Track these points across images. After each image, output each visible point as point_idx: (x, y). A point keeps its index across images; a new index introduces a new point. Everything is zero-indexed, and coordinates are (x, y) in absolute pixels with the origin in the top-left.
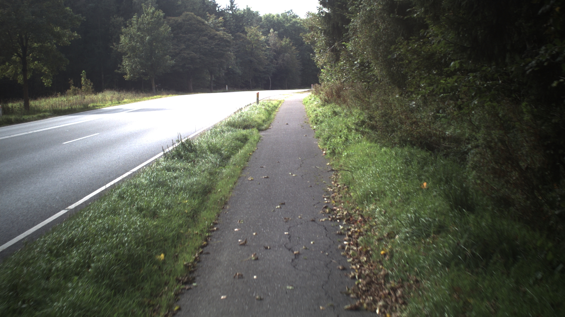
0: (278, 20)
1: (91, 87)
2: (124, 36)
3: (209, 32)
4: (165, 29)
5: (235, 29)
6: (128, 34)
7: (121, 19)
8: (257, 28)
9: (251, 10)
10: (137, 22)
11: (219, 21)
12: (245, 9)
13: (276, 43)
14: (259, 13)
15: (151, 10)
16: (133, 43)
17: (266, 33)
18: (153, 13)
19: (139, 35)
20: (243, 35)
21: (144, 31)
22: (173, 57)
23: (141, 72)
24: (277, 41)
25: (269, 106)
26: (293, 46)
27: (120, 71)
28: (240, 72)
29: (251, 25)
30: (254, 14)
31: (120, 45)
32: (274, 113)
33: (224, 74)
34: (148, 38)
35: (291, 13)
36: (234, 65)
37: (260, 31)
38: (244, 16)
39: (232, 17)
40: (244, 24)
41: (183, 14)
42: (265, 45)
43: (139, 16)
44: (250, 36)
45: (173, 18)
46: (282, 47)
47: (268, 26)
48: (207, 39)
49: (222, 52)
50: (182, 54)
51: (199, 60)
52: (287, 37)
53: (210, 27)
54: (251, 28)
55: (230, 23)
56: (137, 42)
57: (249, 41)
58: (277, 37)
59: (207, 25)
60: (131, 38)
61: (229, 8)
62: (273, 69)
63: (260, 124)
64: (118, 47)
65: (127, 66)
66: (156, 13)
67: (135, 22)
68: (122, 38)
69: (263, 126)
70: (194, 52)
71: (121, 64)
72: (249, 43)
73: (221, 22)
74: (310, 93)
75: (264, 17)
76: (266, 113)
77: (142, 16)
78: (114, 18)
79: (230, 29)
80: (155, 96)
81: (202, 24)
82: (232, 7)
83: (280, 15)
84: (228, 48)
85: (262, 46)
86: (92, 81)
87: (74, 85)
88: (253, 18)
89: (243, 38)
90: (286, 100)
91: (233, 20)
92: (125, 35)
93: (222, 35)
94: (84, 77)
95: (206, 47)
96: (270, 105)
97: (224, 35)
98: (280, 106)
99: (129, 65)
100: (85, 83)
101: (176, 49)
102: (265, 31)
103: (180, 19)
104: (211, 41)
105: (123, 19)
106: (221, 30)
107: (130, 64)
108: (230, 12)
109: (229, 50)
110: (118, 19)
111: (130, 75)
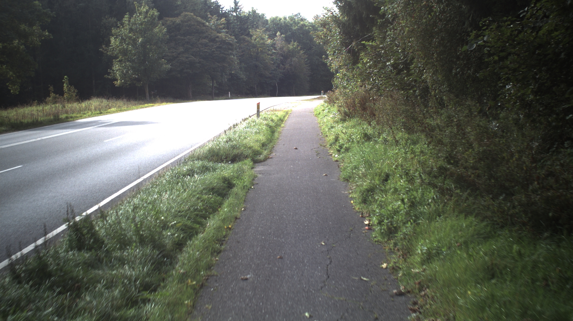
0: (285, 22)
1: (74, 95)
2: (115, 38)
3: (209, 34)
4: (160, 30)
5: (239, 32)
6: (119, 35)
7: (114, 20)
8: (263, 31)
9: (257, 12)
10: (129, 22)
11: (221, 23)
12: (251, 11)
13: (283, 47)
14: (265, 15)
15: (144, 9)
16: (124, 45)
17: (272, 36)
18: (147, 12)
19: (131, 37)
20: (247, 38)
21: (137, 32)
22: (169, 61)
23: (134, 77)
24: (284, 45)
25: (272, 120)
26: (301, 50)
27: (110, 76)
28: (245, 77)
29: (256, 28)
30: (259, 16)
31: (110, 48)
32: (279, 130)
33: (226, 80)
34: (140, 40)
35: (299, 16)
36: (238, 69)
37: (266, 35)
38: (248, 18)
39: (237, 20)
40: (249, 27)
41: (181, 15)
42: (272, 49)
43: (131, 16)
44: (255, 40)
45: (171, 19)
46: (289, 51)
47: (274, 28)
48: (207, 41)
49: (224, 55)
50: (180, 58)
51: (198, 64)
52: (295, 41)
53: (211, 29)
54: (256, 31)
55: (233, 26)
56: (128, 44)
57: (254, 44)
58: (284, 41)
59: (208, 26)
60: (123, 40)
61: (233, 10)
62: (280, 74)
63: (258, 151)
64: (108, 50)
65: (117, 71)
66: (149, 13)
67: (127, 22)
68: (112, 40)
69: (261, 154)
70: (193, 56)
71: (111, 69)
72: (254, 46)
73: (224, 24)
74: (322, 102)
75: (271, 20)
76: (267, 130)
77: (134, 16)
78: (106, 19)
79: (234, 31)
80: (146, 105)
81: (202, 25)
82: (236, 9)
83: (287, 18)
84: (230, 51)
85: (268, 50)
86: (75, 88)
87: (54, 92)
88: (258, 20)
89: (248, 41)
90: (294, 109)
91: (237, 22)
92: (115, 36)
93: (224, 37)
94: (66, 84)
95: (207, 50)
96: (274, 118)
97: (226, 37)
98: (286, 118)
99: (119, 69)
100: (68, 90)
101: (174, 53)
102: (271, 34)
103: (178, 20)
104: (212, 43)
105: (115, 20)
106: (223, 32)
107: (121, 68)
108: (234, 14)
109: (231, 54)
110: (110, 19)
111: (121, 80)
